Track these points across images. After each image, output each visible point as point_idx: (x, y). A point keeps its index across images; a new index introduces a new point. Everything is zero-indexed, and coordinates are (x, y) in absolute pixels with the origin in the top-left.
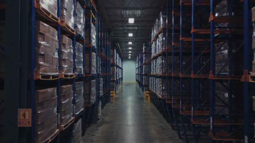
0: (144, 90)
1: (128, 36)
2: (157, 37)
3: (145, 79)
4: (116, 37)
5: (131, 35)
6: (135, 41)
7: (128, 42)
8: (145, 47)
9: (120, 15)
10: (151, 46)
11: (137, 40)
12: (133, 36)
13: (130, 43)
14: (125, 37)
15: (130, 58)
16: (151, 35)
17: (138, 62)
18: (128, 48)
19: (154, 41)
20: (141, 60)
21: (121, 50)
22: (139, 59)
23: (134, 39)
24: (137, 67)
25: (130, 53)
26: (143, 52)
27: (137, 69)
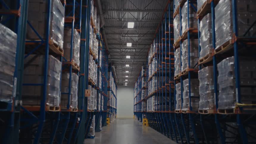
0: (143, 117)
1: (125, 58)
2: (152, 60)
3: (144, 105)
4: (112, 58)
5: (128, 57)
6: (133, 64)
7: (125, 64)
8: (144, 70)
9: (118, 39)
10: (148, 68)
11: (135, 63)
12: (131, 58)
13: (127, 66)
14: (121, 59)
15: (126, 84)
16: (148, 57)
17: (137, 89)
18: (125, 71)
19: (150, 63)
20: (140, 85)
21: (116, 74)
22: (137, 86)
23: (132, 61)
24: (135, 95)
25: (127, 78)
26: (142, 75)
27: (136, 99)
